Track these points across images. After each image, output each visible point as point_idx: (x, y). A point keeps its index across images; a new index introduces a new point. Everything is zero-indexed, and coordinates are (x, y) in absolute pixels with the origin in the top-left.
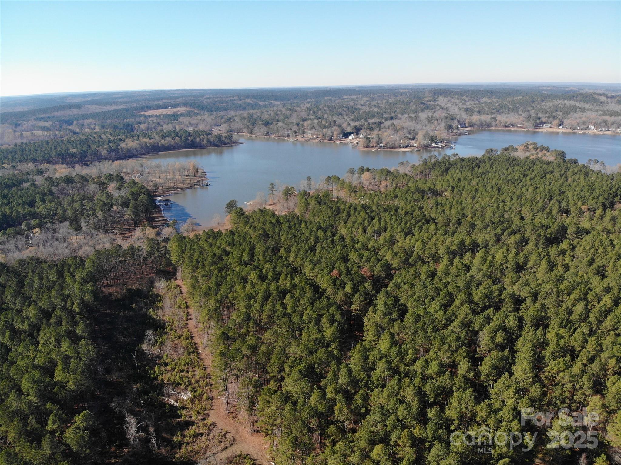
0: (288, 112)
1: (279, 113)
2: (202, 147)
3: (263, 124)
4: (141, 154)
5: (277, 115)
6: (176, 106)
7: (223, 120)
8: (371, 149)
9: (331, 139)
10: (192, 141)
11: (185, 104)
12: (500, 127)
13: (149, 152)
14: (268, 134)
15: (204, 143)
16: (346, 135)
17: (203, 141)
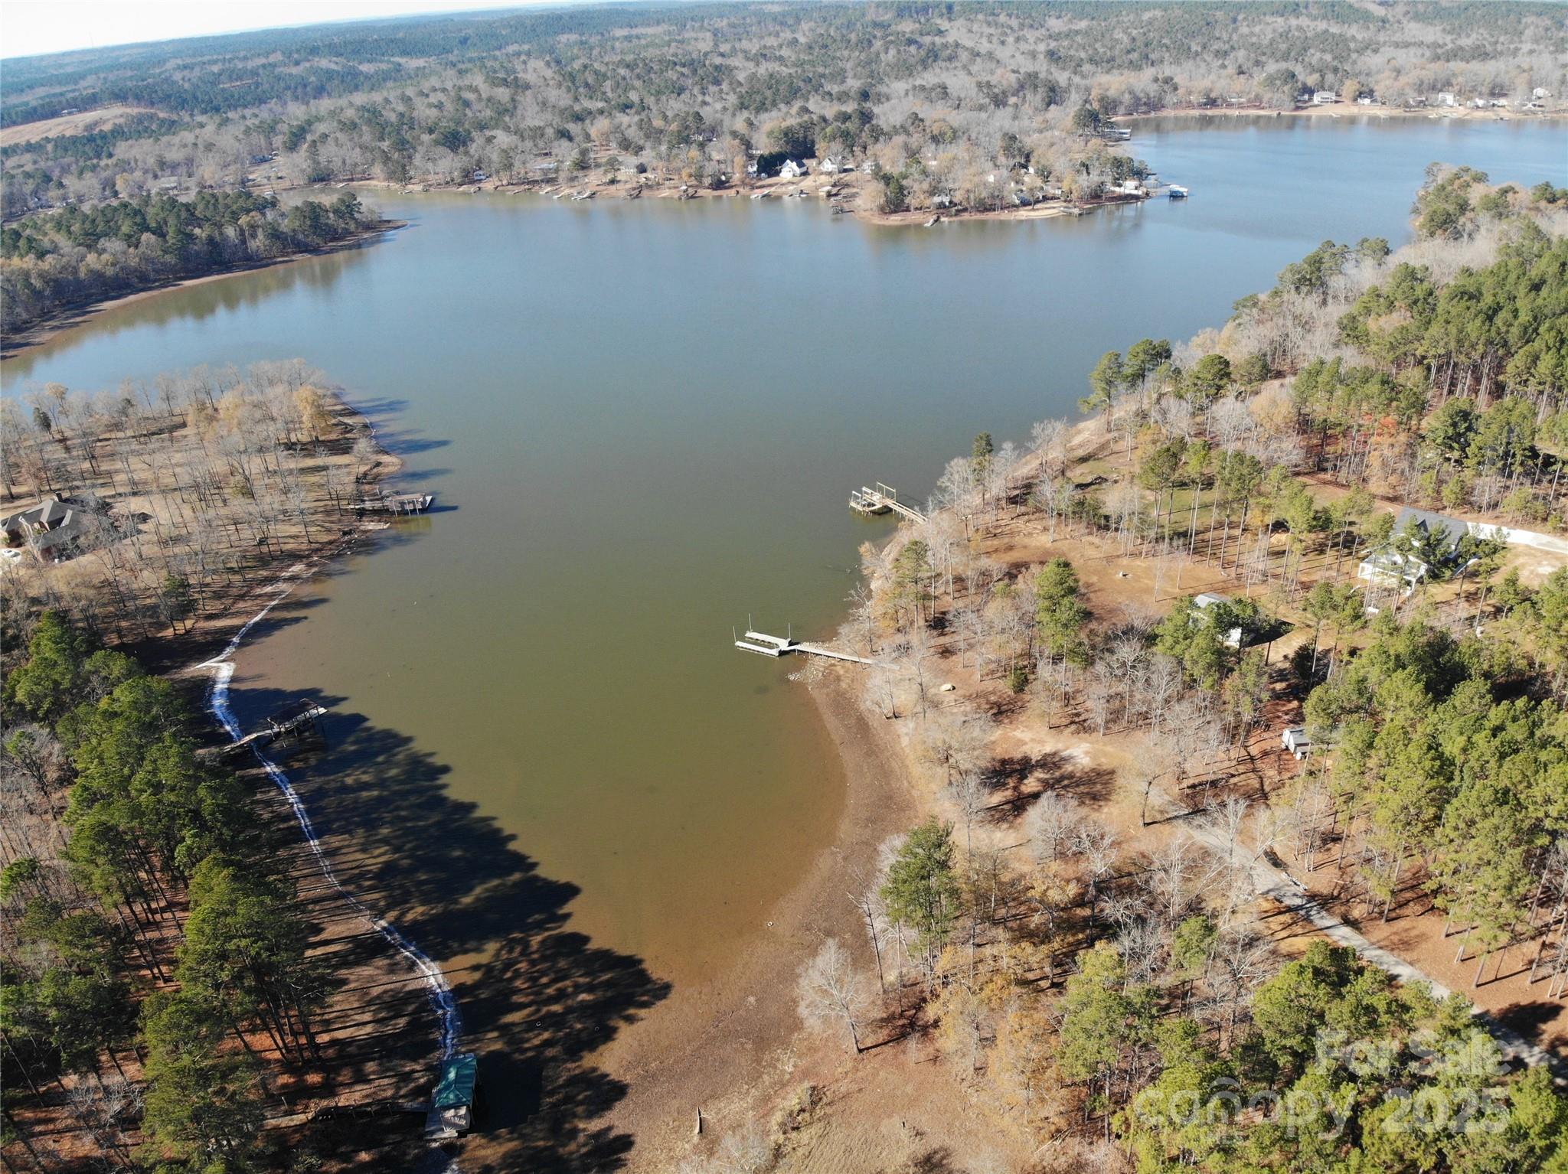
0: (503, 94)
1: (469, 96)
2: (253, 262)
3: (437, 143)
4: (17, 329)
5: (467, 104)
6: (90, 102)
7: (278, 141)
8: (913, 217)
9: (719, 185)
10: (211, 240)
11: (120, 96)
12: (1190, 105)
13: (46, 315)
14: (468, 177)
15: (258, 243)
16: (770, 165)
17: (254, 236)
